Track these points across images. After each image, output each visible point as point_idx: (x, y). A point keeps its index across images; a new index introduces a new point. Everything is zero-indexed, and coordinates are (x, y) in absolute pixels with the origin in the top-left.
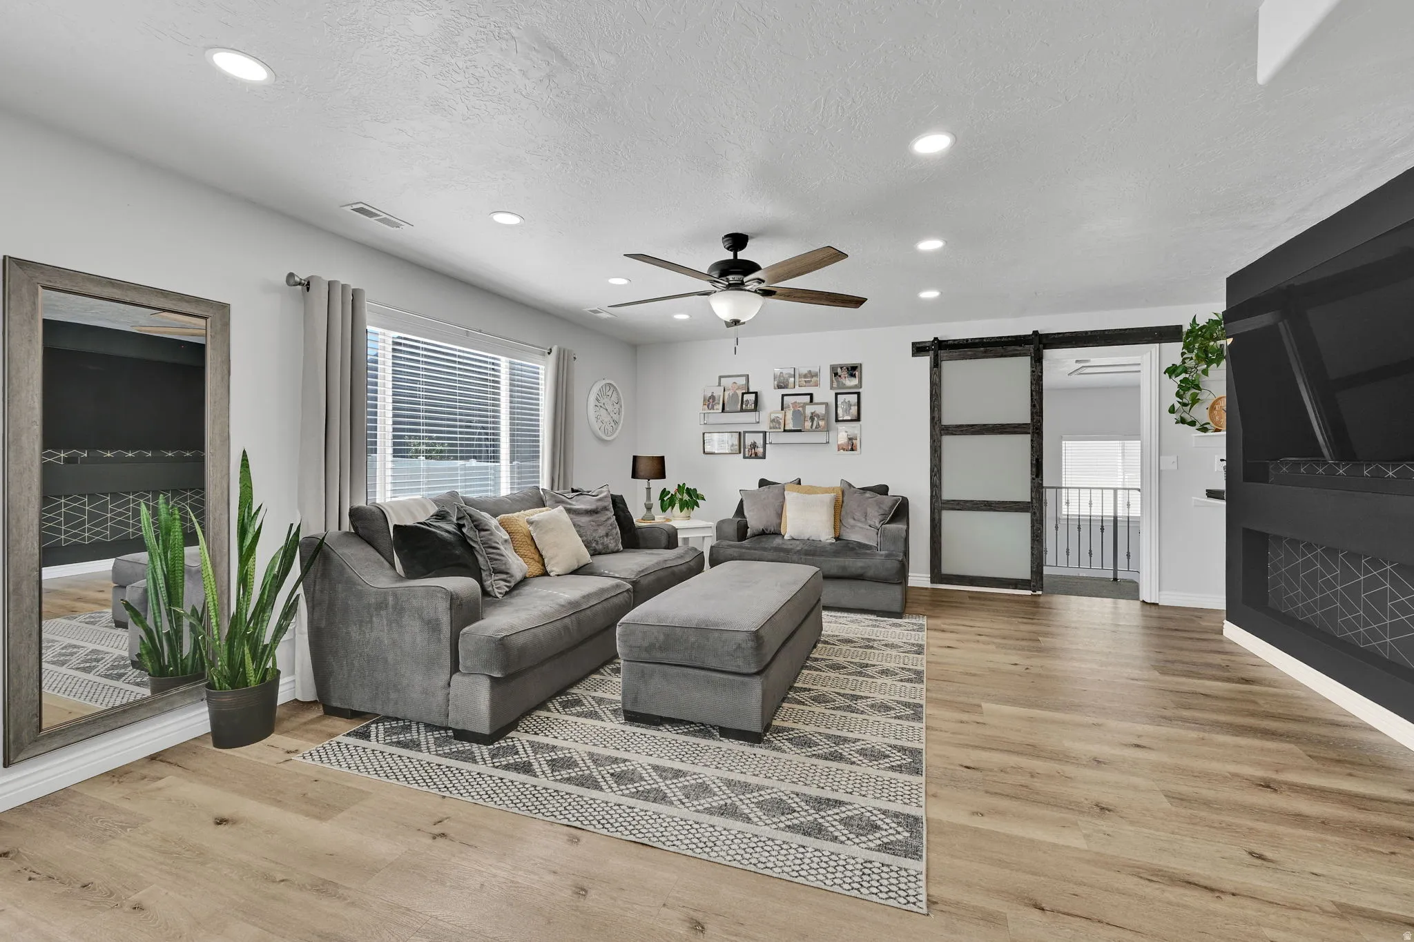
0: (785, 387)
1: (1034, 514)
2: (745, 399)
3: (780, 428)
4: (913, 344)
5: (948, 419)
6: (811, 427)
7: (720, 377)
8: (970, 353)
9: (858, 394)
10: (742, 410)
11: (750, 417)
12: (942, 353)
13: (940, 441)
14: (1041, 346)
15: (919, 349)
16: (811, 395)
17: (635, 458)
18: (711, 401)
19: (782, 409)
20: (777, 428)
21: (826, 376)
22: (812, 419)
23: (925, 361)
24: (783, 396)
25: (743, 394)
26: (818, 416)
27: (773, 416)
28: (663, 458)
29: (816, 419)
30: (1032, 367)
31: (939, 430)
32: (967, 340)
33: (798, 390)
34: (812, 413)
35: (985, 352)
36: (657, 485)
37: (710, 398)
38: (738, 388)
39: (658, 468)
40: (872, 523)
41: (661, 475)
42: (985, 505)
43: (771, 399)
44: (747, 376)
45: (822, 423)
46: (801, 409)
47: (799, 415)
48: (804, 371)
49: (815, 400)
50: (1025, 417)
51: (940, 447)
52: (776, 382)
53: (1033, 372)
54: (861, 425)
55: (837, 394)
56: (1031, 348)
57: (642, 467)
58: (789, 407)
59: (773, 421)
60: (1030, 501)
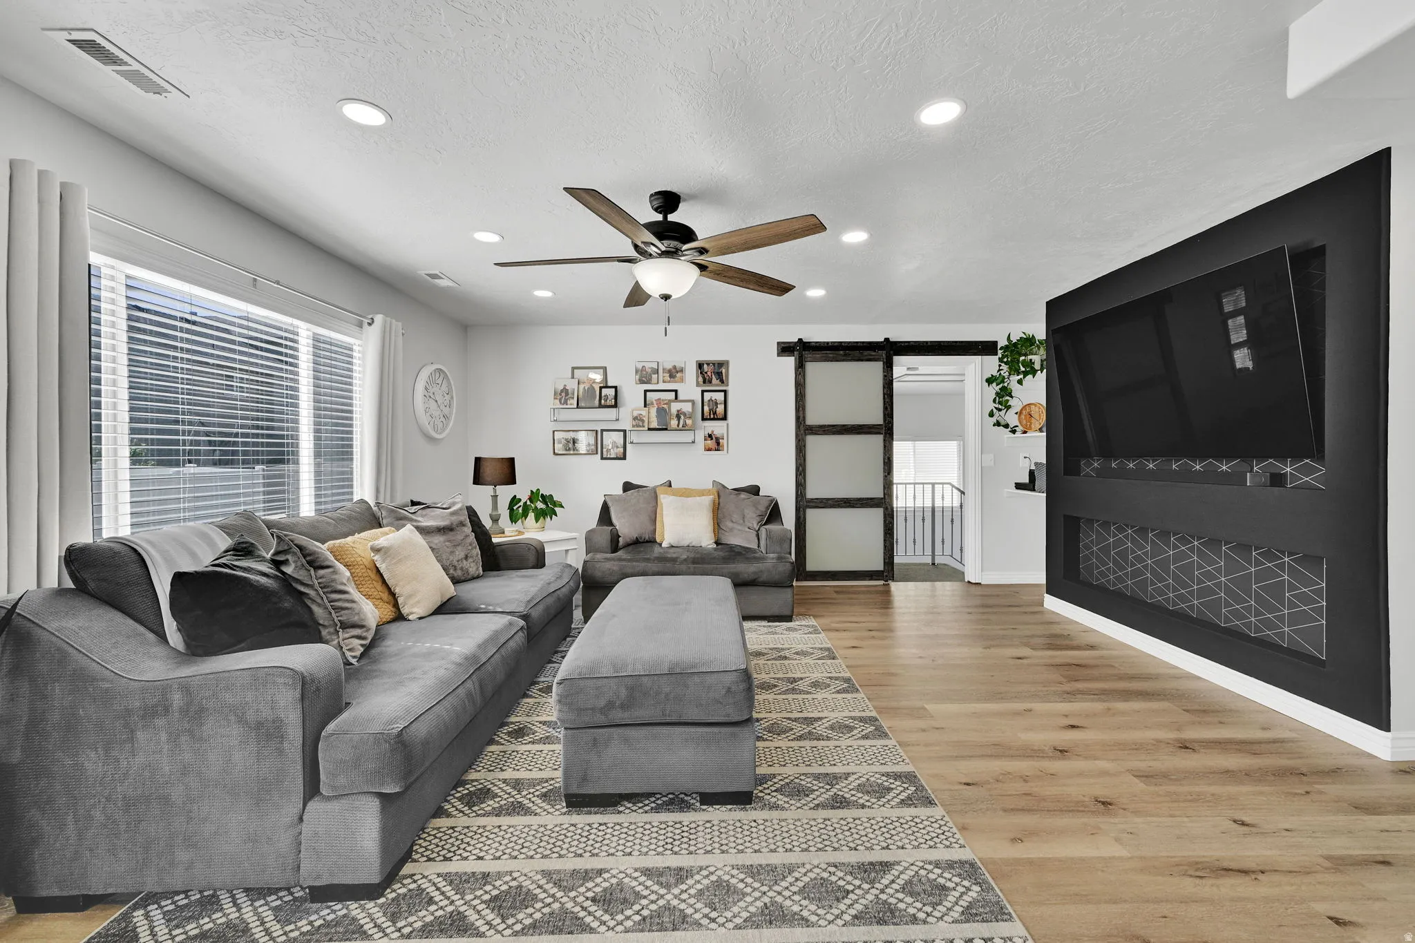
0: (648, 382)
1: (886, 509)
2: (603, 394)
3: (644, 427)
4: (778, 343)
5: (812, 419)
6: (678, 426)
7: (573, 369)
8: (831, 355)
9: (725, 392)
10: (601, 406)
12: (807, 354)
13: (805, 441)
14: (892, 352)
15: (785, 349)
16: (676, 391)
17: (478, 461)
18: (563, 394)
19: (645, 406)
20: (641, 427)
21: (691, 373)
22: (678, 417)
23: (790, 362)
24: (646, 391)
25: (601, 388)
26: (685, 414)
27: (635, 414)
28: (512, 459)
29: (682, 417)
30: (883, 371)
31: (804, 429)
32: (829, 342)
33: (661, 386)
34: (678, 411)
35: (845, 355)
36: (505, 493)
37: (562, 391)
38: (596, 382)
39: (507, 472)
40: (750, 525)
42: (845, 503)
43: (632, 396)
44: (606, 370)
45: (689, 422)
46: (665, 406)
47: (662, 413)
48: (670, 367)
49: (681, 397)
50: (877, 418)
51: (805, 446)
52: (638, 377)
53: (885, 376)
54: (728, 424)
55: (703, 392)
56: (883, 354)
57: (488, 471)
58: (652, 404)
59: (635, 418)
60: (882, 497)
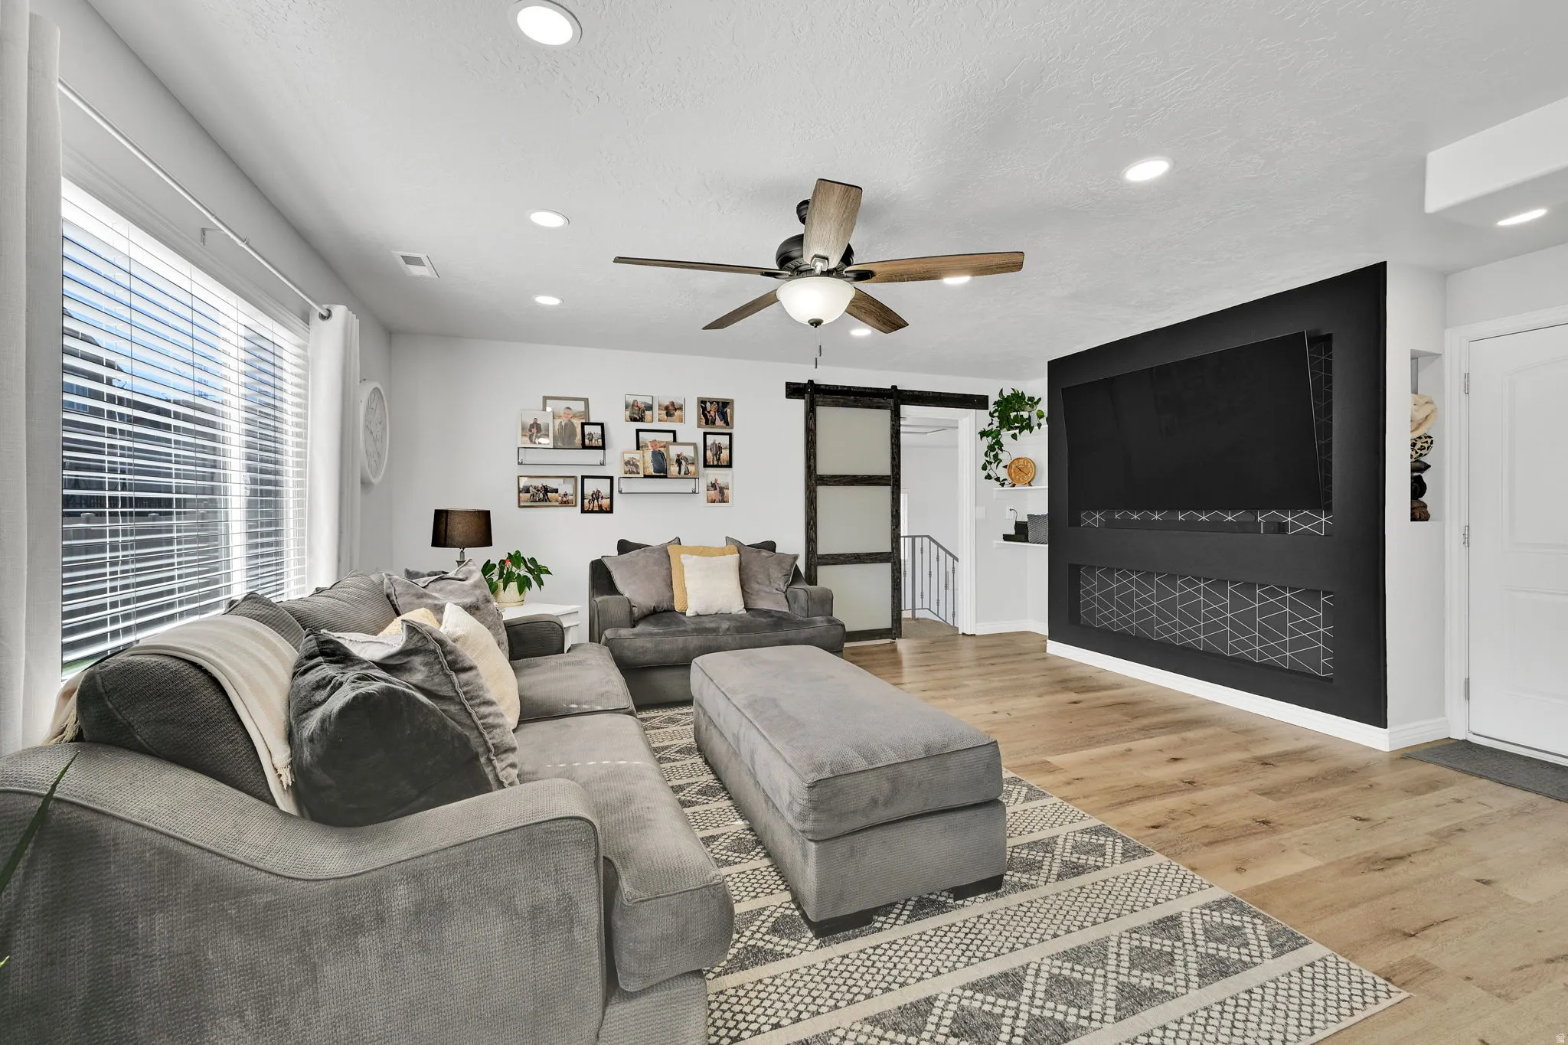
0: (641, 419)
1: (894, 564)
2: (586, 432)
3: (638, 473)
4: (787, 383)
5: (823, 468)
6: (679, 473)
7: (545, 398)
8: (842, 400)
9: (730, 435)
10: (584, 447)
11: (595, 456)
12: (819, 398)
13: (815, 492)
14: (899, 401)
15: (794, 390)
16: (674, 432)
17: (441, 516)
18: (534, 430)
19: (638, 448)
20: (634, 473)
21: (692, 412)
22: (679, 462)
23: (799, 405)
24: (638, 431)
25: (583, 425)
26: (686, 460)
27: (627, 457)
28: (487, 514)
29: (684, 463)
30: (892, 420)
31: (814, 480)
32: (837, 387)
33: (656, 426)
34: (678, 456)
35: (855, 401)
36: (478, 556)
37: (532, 426)
38: (574, 416)
39: (481, 530)
40: (776, 586)
41: (486, 540)
42: (856, 558)
43: (622, 435)
44: (586, 401)
45: (692, 468)
46: (662, 449)
47: (660, 459)
48: (666, 403)
49: (679, 440)
50: (886, 470)
51: (816, 498)
52: (628, 413)
53: (893, 425)
54: (733, 472)
55: (705, 434)
56: (891, 401)
57: (458, 528)
58: (646, 446)
59: (627, 463)
60: (890, 551)
